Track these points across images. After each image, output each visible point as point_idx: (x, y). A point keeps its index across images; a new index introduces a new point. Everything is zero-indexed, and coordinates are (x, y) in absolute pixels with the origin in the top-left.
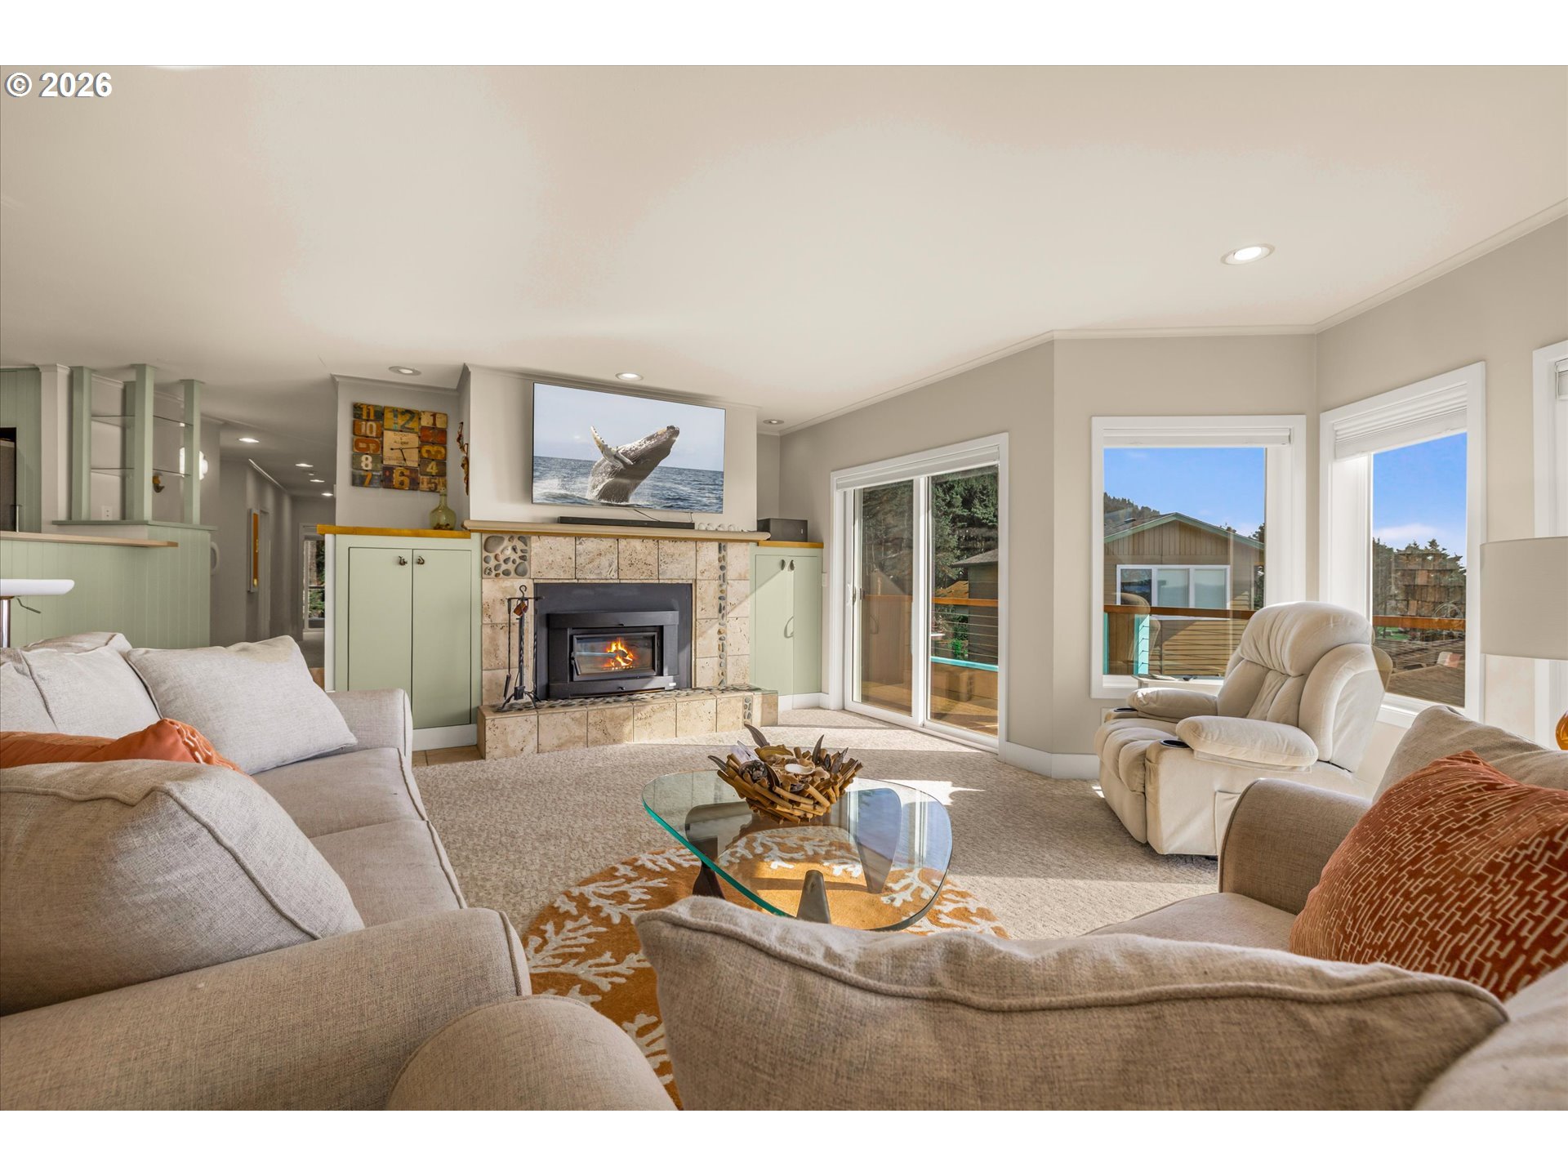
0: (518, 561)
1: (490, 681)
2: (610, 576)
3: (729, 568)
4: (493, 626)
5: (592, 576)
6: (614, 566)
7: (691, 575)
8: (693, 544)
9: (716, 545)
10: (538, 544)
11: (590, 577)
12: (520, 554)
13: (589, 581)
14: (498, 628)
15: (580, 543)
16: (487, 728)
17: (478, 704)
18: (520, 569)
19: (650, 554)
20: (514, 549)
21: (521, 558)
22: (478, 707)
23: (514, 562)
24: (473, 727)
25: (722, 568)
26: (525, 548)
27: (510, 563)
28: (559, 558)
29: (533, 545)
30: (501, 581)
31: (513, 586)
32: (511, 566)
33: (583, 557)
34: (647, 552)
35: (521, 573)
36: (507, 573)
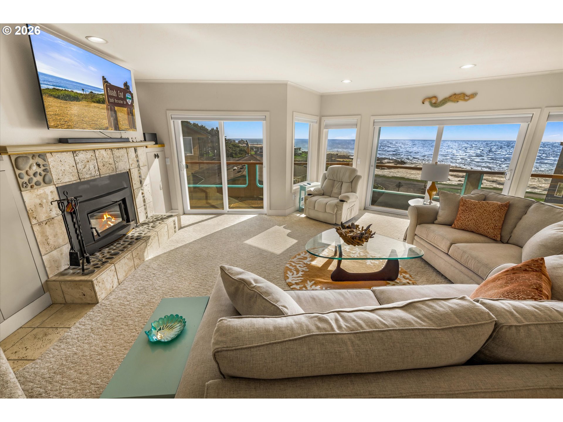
0: (43, 173)
1: (50, 261)
2: (95, 174)
3: (140, 160)
4: (40, 224)
5: (88, 176)
6: (97, 168)
7: (128, 167)
8: (125, 150)
9: (133, 149)
10: (52, 159)
11: (87, 177)
12: (43, 168)
13: (86, 179)
14: (44, 224)
15: (76, 155)
16: (95, 286)
17: (46, 278)
18: (47, 179)
19: (110, 158)
20: (39, 165)
21: (44, 170)
22: (47, 281)
23: (40, 175)
24: (47, 294)
25: (138, 161)
26: (44, 163)
27: (38, 176)
28: (67, 168)
29: (49, 160)
30: (36, 191)
31: (45, 193)
32: (39, 178)
33: (80, 165)
34: (109, 157)
35: (46, 181)
36: (38, 184)
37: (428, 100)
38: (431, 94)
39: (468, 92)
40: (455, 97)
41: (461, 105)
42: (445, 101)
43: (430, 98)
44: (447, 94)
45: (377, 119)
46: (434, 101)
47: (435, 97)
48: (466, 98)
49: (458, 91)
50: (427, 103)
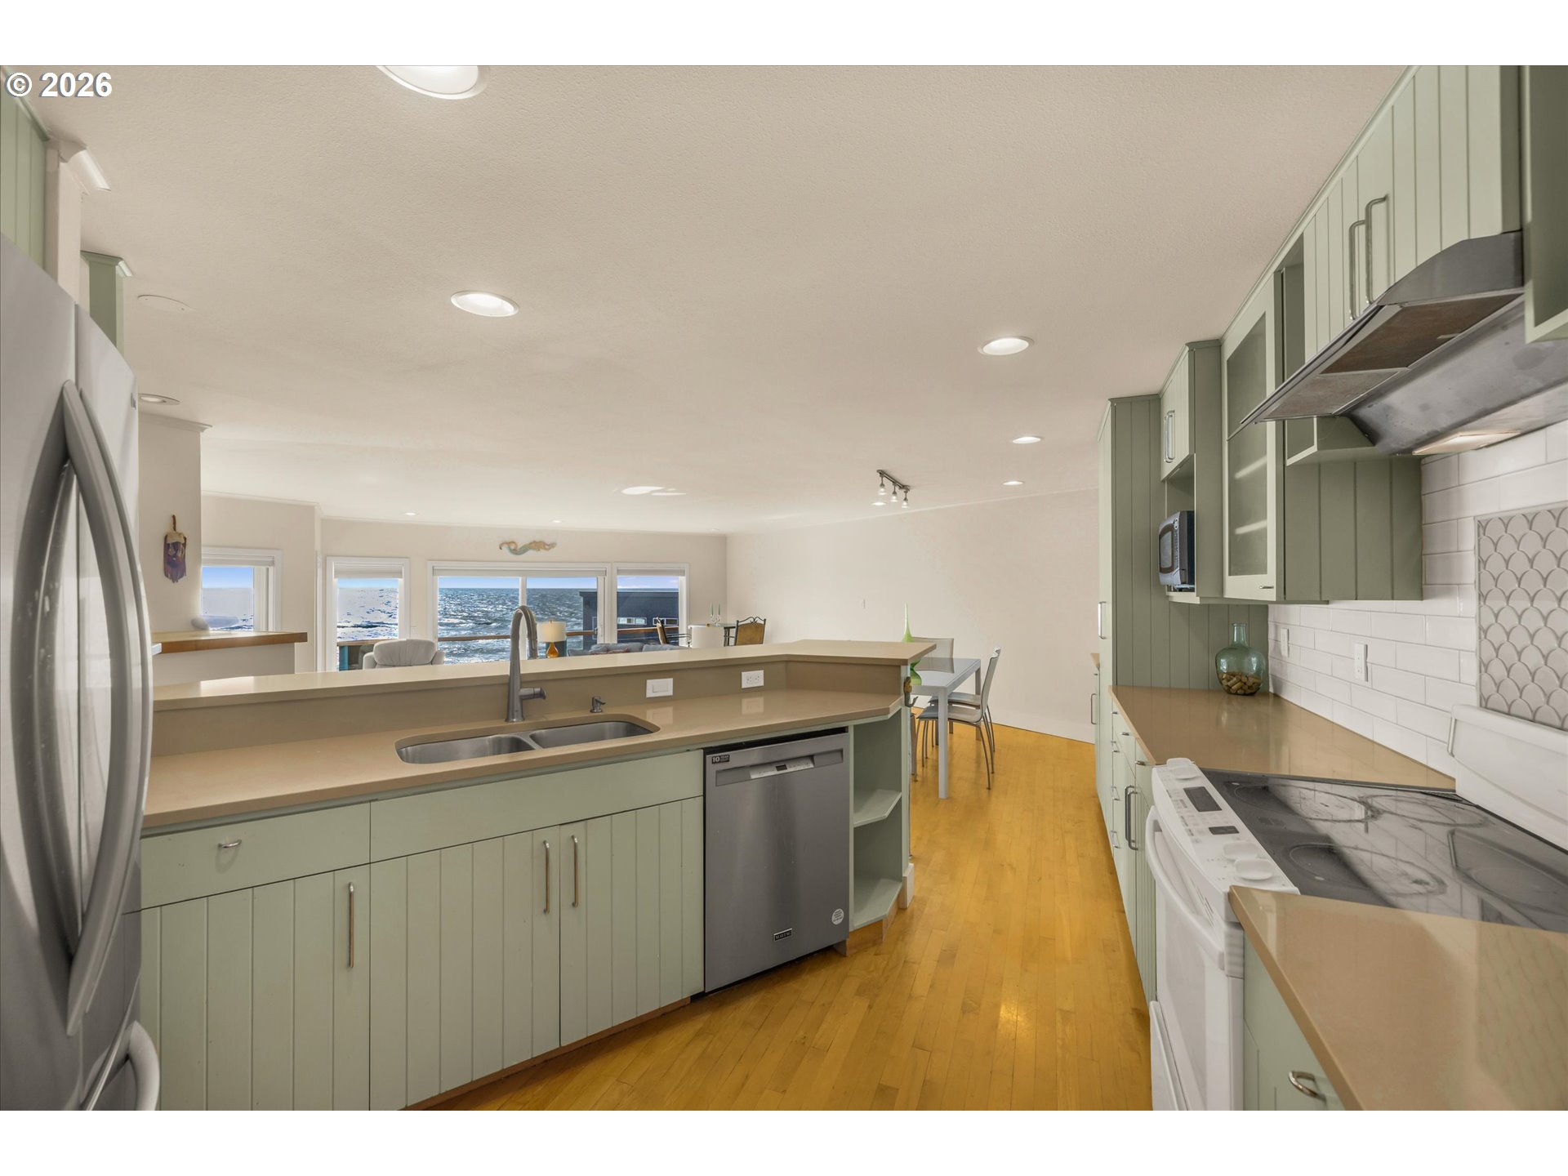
37: (507, 545)
38: (508, 539)
39: (548, 541)
40: (537, 545)
41: (542, 554)
42: (525, 549)
43: (509, 543)
44: (527, 542)
45: (438, 565)
46: (513, 547)
47: (513, 542)
48: (547, 547)
49: (538, 538)
50: (505, 548)
